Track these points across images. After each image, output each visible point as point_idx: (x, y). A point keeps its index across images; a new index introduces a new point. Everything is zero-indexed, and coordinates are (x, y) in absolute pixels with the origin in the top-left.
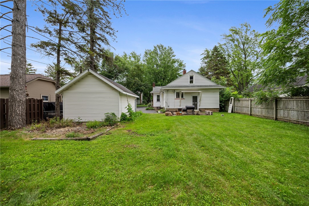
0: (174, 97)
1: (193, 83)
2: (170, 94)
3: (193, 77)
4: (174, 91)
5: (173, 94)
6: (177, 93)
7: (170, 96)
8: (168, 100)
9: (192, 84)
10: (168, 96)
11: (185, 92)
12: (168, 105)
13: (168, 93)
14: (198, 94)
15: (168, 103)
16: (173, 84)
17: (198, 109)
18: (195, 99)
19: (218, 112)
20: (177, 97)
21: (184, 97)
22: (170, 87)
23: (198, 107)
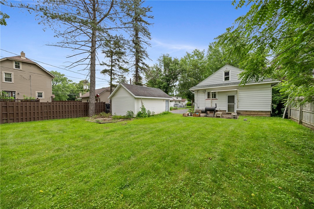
0: (204, 98)
1: (229, 80)
2: (200, 95)
3: (229, 72)
4: (204, 91)
5: (204, 95)
6: (208, 93)
7: (200, 97)
8: (198, 101)
9: (227, 82)
10: (198, 97)
11: (218, 92)
12: (198, 106)
13: (198, 93)
14: (235, 93)
15: (198, 104)
16: (203, 83)
17: (235, 111)
18: (231, 99)
19: (269, 117)
20: (208, 98)
21: (217, 97)
22: (200, 87)
23: (236, 109)
